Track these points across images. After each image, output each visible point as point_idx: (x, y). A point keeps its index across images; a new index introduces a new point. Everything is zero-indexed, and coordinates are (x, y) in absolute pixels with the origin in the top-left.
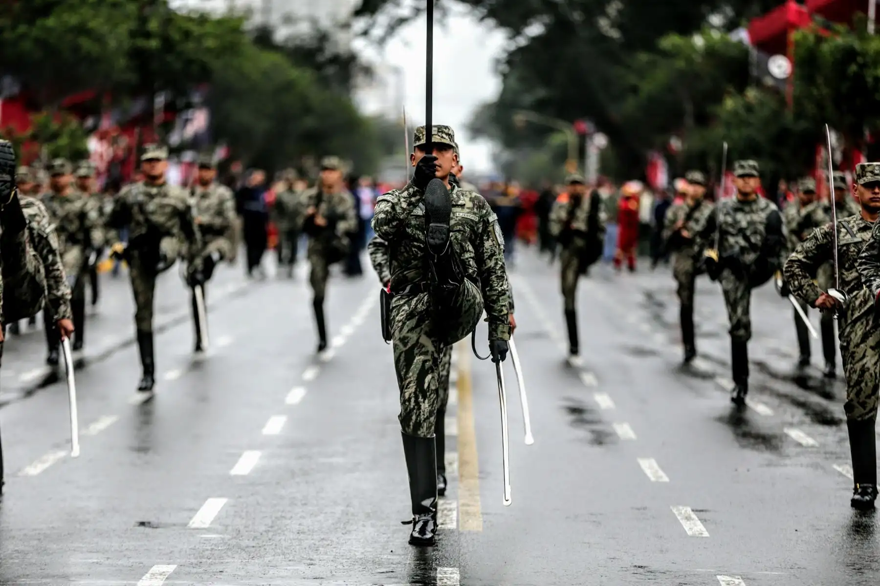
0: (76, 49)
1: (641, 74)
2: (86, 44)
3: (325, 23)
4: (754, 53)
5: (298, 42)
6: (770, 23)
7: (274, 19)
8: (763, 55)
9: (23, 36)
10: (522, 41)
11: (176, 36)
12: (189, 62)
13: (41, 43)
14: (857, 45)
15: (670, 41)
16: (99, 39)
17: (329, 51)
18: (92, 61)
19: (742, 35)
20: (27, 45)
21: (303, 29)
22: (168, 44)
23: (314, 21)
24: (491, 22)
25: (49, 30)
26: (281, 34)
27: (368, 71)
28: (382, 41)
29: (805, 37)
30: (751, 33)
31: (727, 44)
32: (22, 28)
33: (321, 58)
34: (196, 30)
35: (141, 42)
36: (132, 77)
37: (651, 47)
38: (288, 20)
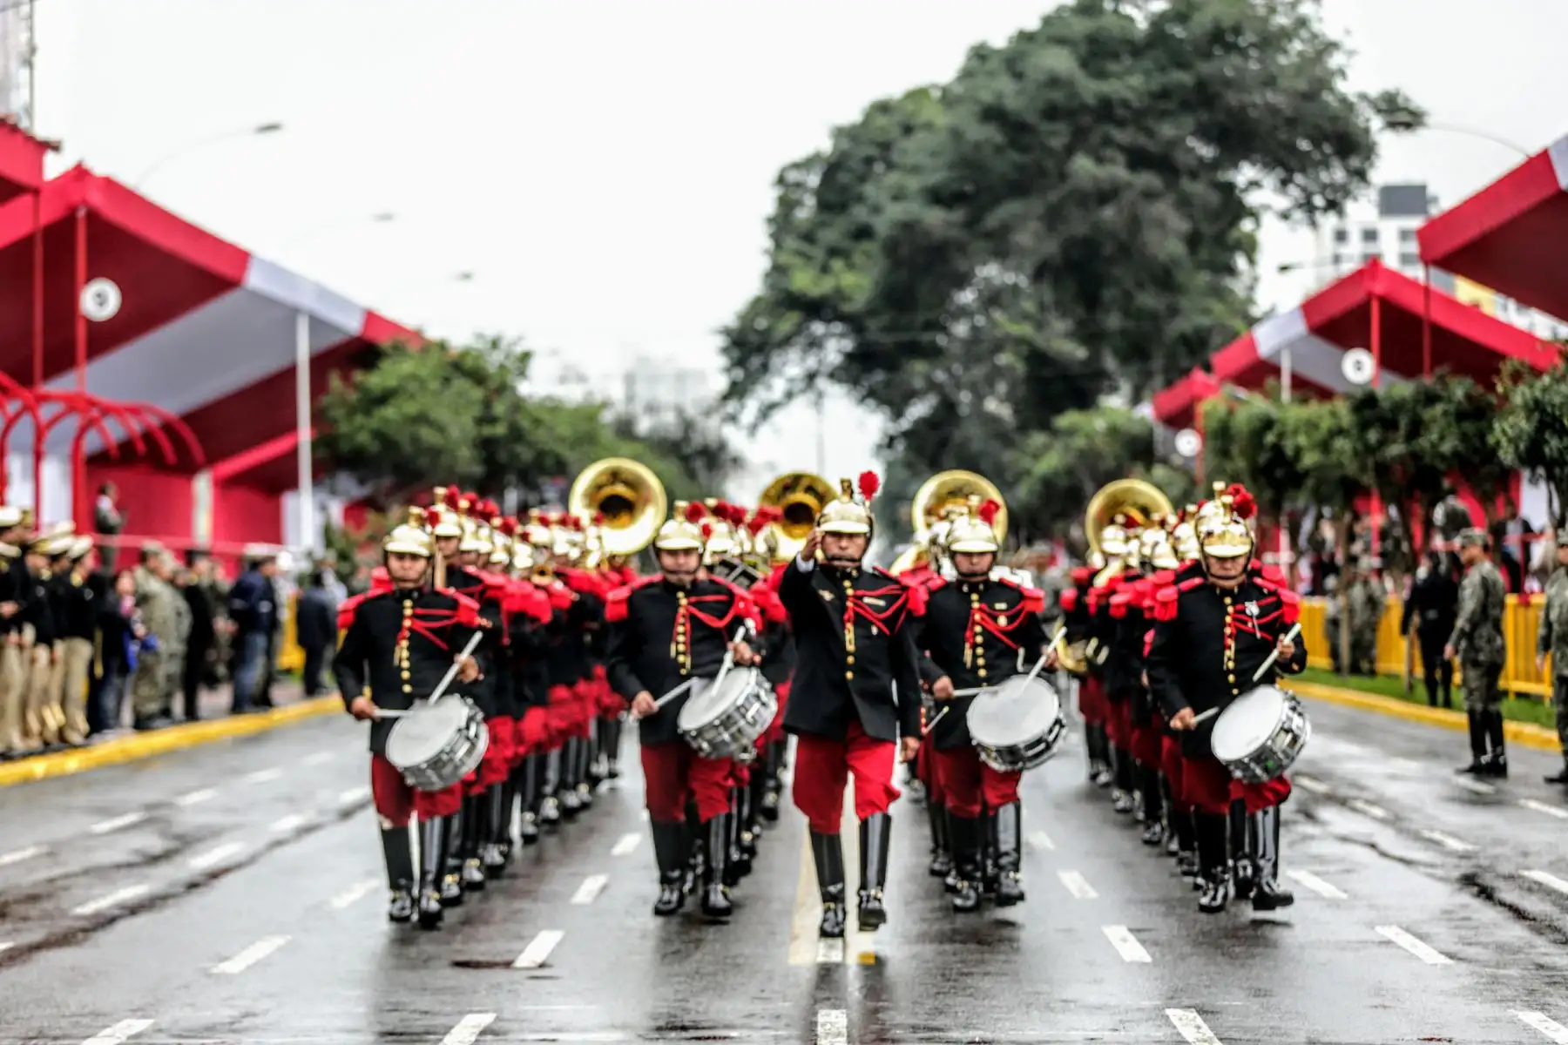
0: (415, 440)
1: (1036, 456)
2: (427, 435)
3: (691, 411)
4: (1160, 432)
5: (662, 434)
6: (1176, 398)
7: (638, 408)
8: (1169, 432)
9: (362, 428)
10: (905, 424)
11: (525, 423)
12: (541, 455)
13: (378, 435)
14: (1274, 412)
15: (1068, 419)
16: (441, 429)
17: (697, 440)
18: (435, 452)
19: (1146, 411)
20: (363, 438)
21: (669, 418)
22: (516, 434)
23: (680, 411)
24: (871, 402)
25: (386, 421)
26: (644, 425)
27: (737, 462)
28: (753, 429)
29: (1215, 408)
30: (1157, 409)
31: (1130, 420)
32: (359, 419)
33: (687, 450)
34: (546, 417)
35: (487, 431)
36: (478, 470)
37: (1045, 426)
38: (651, 409)
